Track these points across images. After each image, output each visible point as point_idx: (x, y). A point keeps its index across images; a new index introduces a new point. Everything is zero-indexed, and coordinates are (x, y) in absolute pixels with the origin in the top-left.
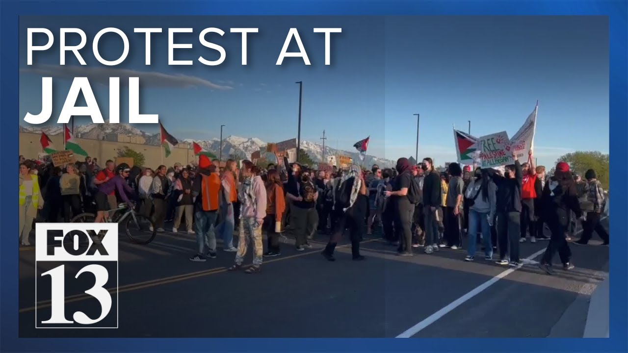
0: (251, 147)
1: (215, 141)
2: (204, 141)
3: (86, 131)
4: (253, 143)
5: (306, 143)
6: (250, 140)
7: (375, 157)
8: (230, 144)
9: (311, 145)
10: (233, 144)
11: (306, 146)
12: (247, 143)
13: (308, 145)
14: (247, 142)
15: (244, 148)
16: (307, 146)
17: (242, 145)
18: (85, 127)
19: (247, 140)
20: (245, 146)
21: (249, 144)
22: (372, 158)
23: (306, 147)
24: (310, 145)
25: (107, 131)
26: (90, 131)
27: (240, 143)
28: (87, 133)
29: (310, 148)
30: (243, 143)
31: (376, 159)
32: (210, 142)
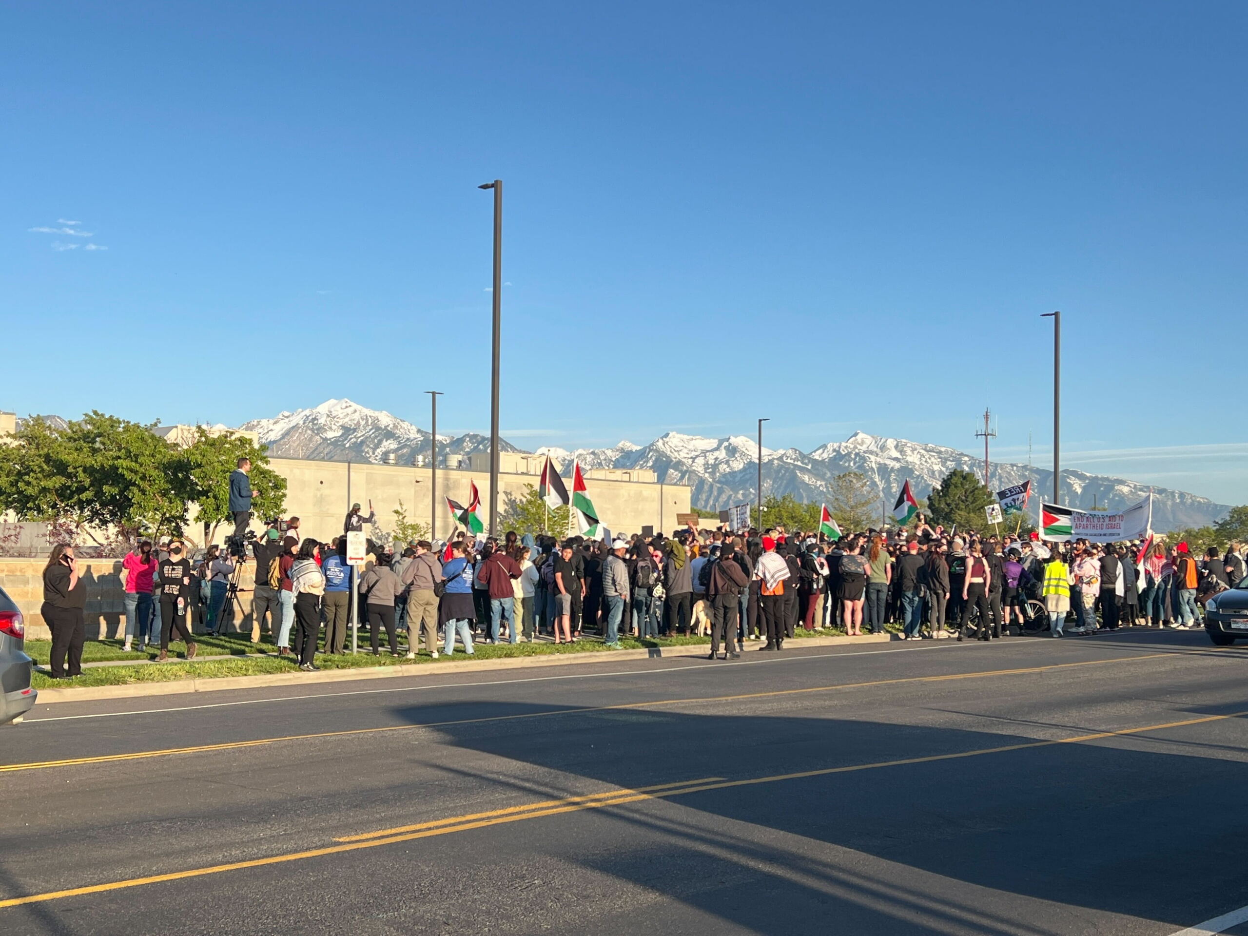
0: (727, 462)
1: (622, 450)
2: (593, 453)
3: (272, 436)
4: (732, 451)
5: (896, 447)
6: (726, 444)
7: (1122, 482)
8: (668, 457)
9: (913, 450)
10: (675, 456)
11: (895, 454)
12: (716, 454)
13: (902, 452)
14: (717, 449)
15: (706, 466)
16: (898, 455)
17: (700, 461)
18: (271, 427)
19: (714, 443)
20: (711, 462)
21: (722, 454)
22: (1112, 487)
23: (896, 459)
24: (909, 452)
25: (330, 435)
26: (283, 436)
27: (694, 454)
28: (275, 442)
29: (909, 459)
30: (704, 453)
31: (1125, 489)
32: (609, 453)
